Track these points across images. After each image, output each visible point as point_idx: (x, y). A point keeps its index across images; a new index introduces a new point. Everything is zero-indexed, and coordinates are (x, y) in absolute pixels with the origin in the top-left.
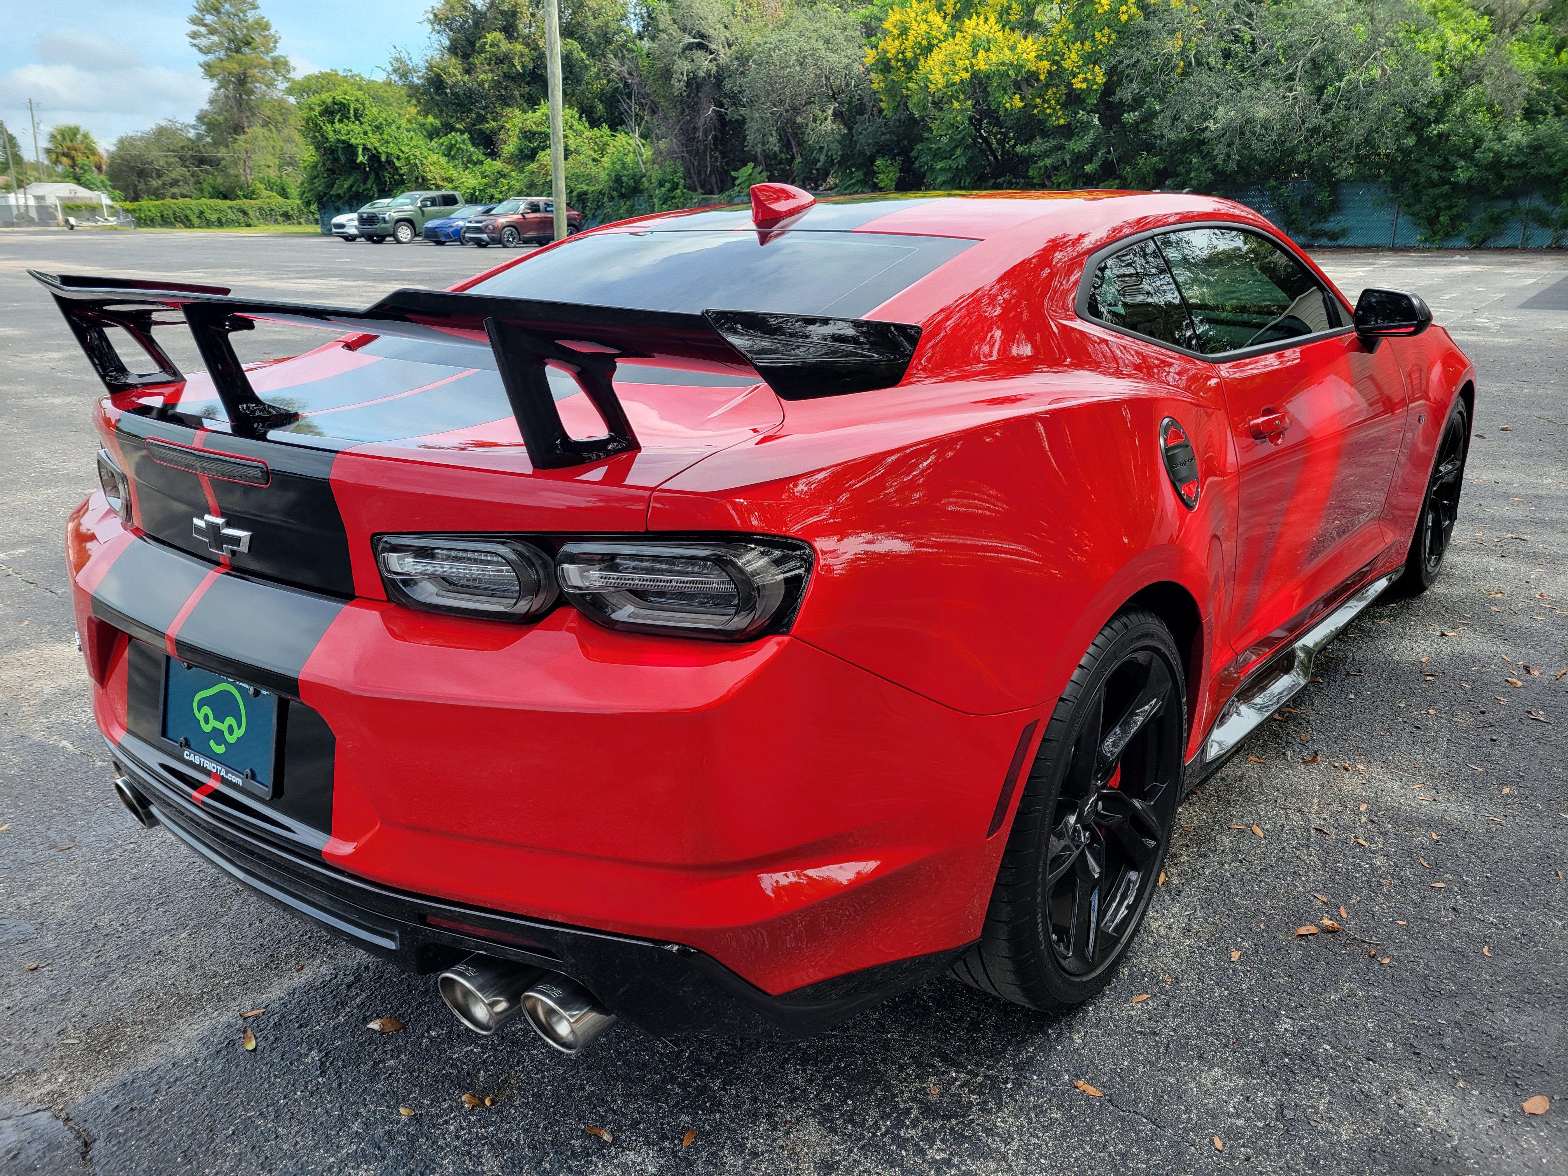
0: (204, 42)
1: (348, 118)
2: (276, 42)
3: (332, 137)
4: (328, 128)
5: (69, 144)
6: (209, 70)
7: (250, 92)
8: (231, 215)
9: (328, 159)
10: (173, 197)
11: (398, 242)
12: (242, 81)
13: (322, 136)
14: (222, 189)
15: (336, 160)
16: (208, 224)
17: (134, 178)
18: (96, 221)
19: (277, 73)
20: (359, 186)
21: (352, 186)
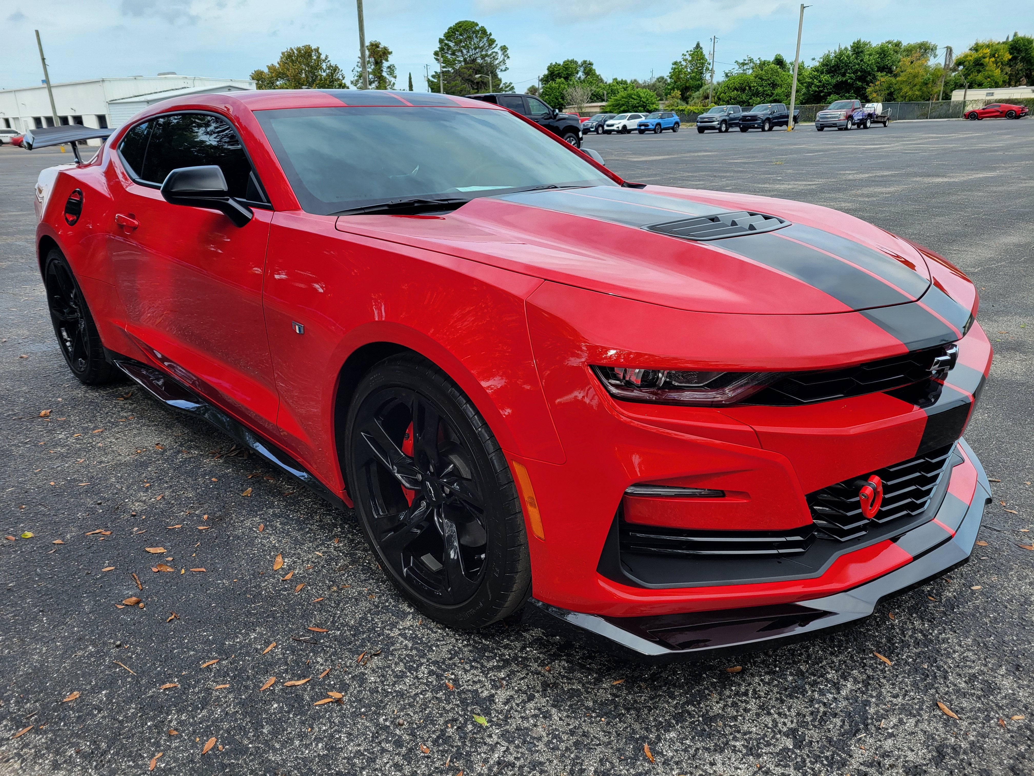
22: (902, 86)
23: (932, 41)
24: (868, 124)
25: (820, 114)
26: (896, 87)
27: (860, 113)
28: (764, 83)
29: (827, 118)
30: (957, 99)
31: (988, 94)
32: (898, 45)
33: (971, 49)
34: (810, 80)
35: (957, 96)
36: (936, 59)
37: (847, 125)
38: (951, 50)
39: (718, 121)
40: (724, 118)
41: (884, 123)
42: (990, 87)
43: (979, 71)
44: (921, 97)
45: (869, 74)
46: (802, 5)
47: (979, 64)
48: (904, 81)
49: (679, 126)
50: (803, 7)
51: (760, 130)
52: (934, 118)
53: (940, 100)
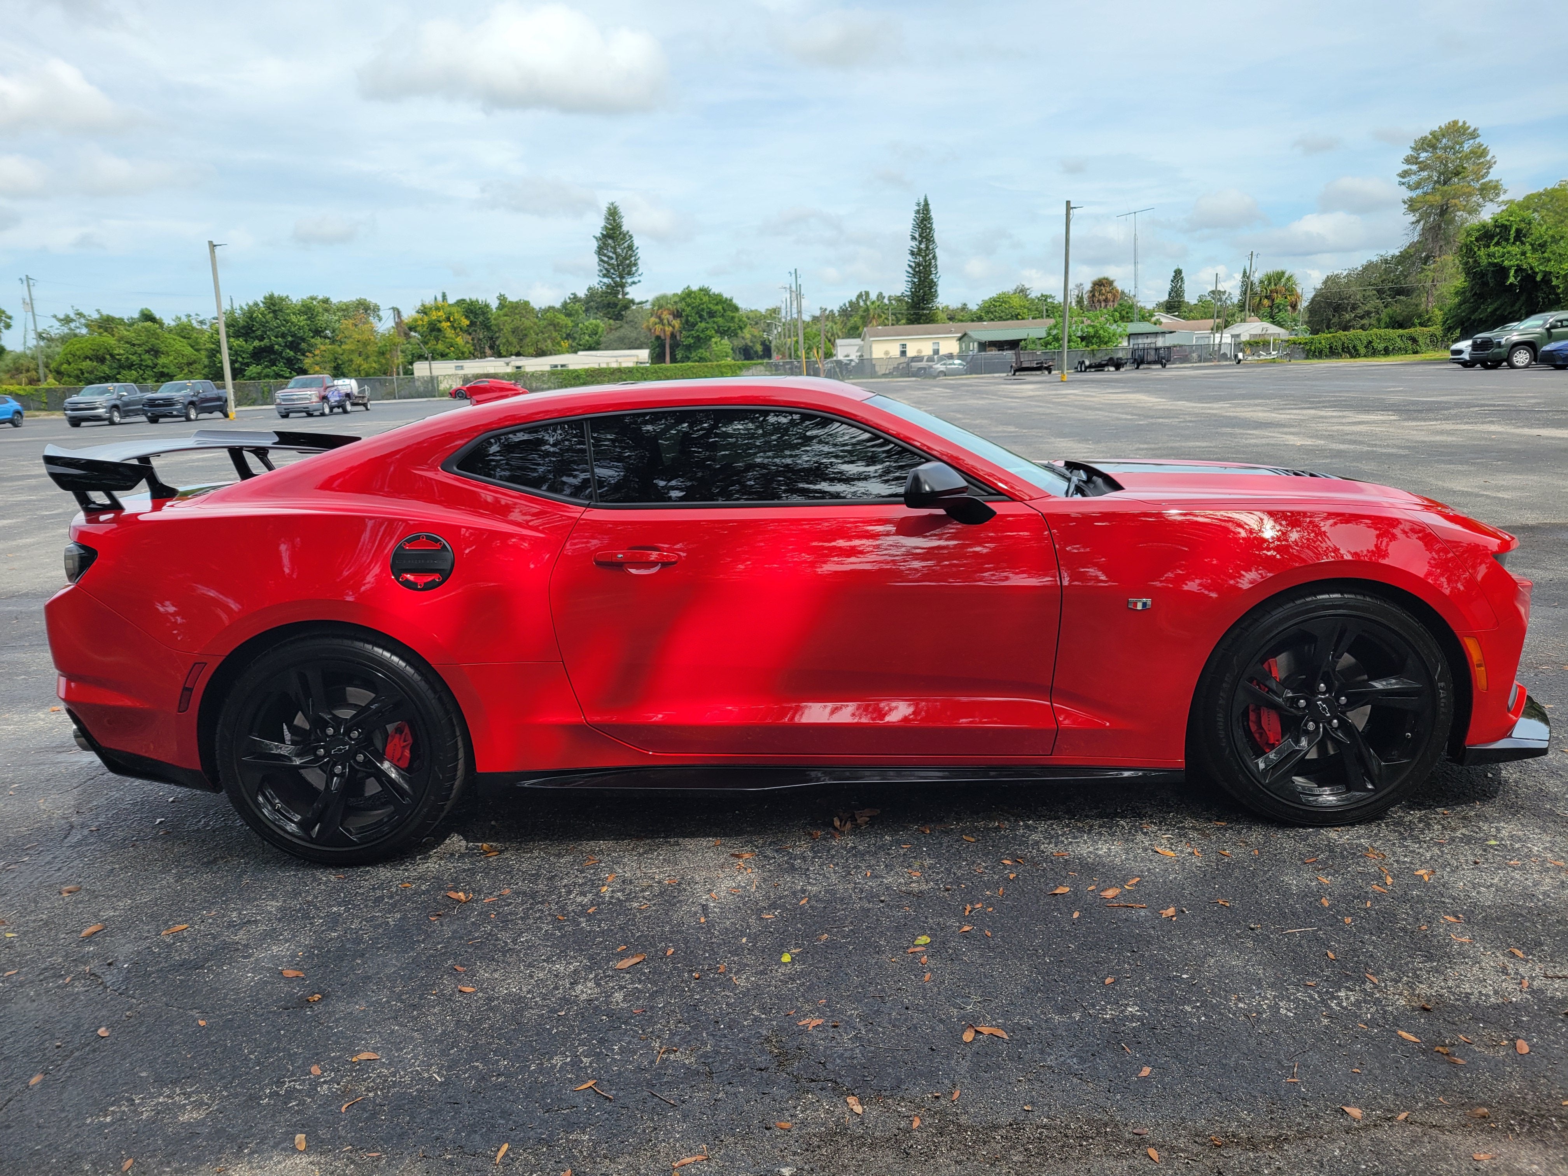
0: (1414, 179)
1: (1507, 240)
2: (1490, 167)
3: (1484, 261)
4: (1482, 253)
5: (1273, 287)
6: (1412, 205)
7: (1452, 221)
8: (1399, 343)
9: (1477, 283)
10: (1363, 328)
11: (1512, 366)
12: (1444, 211)
13: (1475, 261)
14: (1399, 318)
15: (1485, 284)
16: (1374, 353)
17: (1330, 313)
18: (1259, 356)
19: (1484, 198)
20: (1505, 310)
21: (1496, 310)
22: (351, 356)
23: (372, 299)
24: (349, 408)
25: (279, 394)
26: (345, 357)
27: (336, 393)
28: (139, 350)
29: (293, 400)
30: (421, 375)
31: (457, 367)
32: (326, 301)
33: (418, 312)
34: (213, 346)
35: (421, 369)
36: (382, 322)
37: (323, 409)
38: (399, 312)
39: (105, 407)
40: (114, 402)
41: (365, 405)
42: (457, 359)
43: (437, 339)
44: (380, 371)
45: (303, 340)
46: (210, 243)
47: (434, 329)
48: (353, 351)
49: (22, 417)
50: (212, 246)
51: (183, 419)
52: (405, 398)
53: (402, 376)
